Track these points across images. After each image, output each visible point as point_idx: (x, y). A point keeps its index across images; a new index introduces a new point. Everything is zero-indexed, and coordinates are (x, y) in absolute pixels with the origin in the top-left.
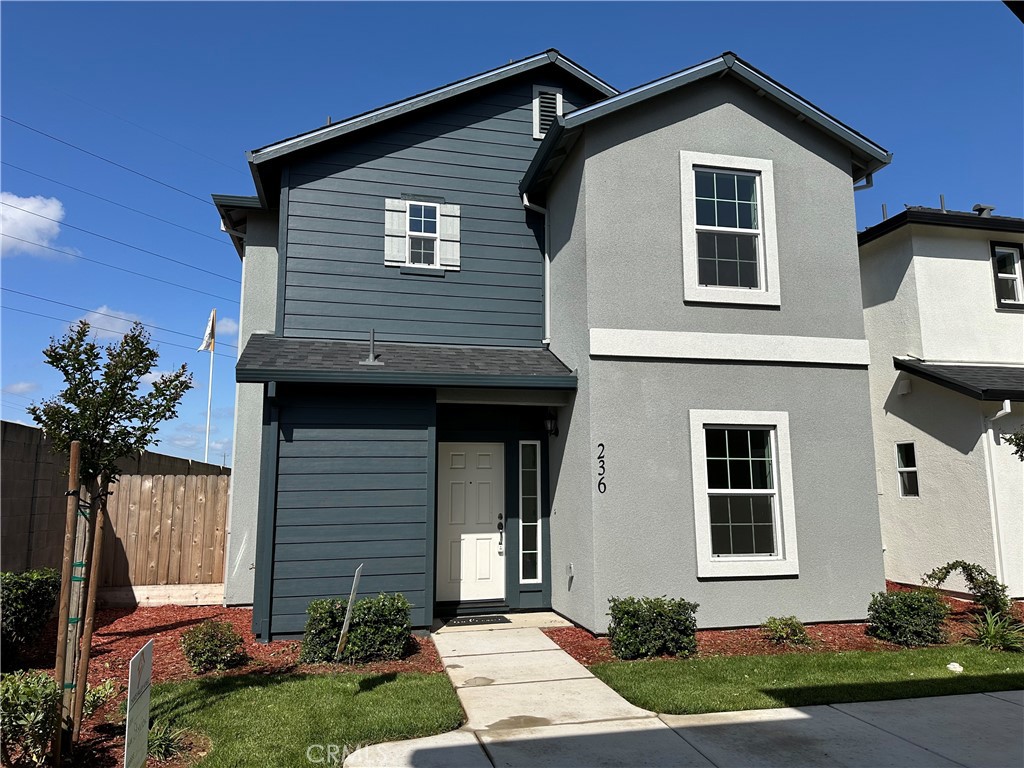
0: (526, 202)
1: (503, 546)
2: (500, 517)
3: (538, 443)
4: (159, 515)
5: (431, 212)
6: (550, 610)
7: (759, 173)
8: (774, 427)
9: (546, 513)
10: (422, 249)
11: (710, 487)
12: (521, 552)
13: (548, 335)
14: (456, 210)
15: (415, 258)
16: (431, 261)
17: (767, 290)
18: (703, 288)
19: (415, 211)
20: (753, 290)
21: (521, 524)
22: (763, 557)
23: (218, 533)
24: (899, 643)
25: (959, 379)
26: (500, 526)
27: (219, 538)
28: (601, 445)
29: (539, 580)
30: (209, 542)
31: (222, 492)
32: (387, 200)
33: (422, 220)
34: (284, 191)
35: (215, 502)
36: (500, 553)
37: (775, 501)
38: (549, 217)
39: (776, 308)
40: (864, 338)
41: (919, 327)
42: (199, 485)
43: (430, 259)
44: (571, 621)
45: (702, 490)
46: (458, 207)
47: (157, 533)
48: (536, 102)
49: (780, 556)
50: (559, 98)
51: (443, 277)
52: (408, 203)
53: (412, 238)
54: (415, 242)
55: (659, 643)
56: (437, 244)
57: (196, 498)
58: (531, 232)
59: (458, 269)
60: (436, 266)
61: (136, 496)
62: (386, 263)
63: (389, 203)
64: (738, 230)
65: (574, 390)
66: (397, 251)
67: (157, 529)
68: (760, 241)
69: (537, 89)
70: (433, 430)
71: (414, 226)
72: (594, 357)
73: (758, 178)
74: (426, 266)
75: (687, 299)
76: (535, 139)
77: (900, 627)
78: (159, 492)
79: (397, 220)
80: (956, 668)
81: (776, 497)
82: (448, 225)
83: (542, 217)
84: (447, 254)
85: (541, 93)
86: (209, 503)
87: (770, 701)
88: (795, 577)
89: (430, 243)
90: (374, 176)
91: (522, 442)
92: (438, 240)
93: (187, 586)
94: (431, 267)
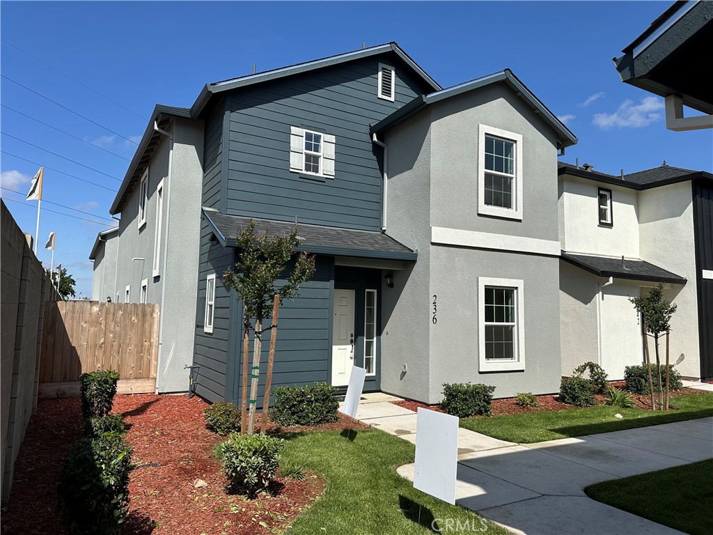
0: (375, 139)
1: (353, 353)
2: (352, 336)
3: (375, 291)
4: (104, 330)
5: (318, 138)
6: (380, 391)
7: (516, 141)
8: (517, 288)
9: (379, 333)
10: (312, 162)
11: (486, 321)
12: (365, 357)
13: (385, 224)
14: (332, 138)
15: (308, 168)
16: (317, 172)
17: (516, 210)
18: (486, 206)
19: (308, 137)
20: (509, 210)
21: (365, 340)
22: (509, 360)
23: (146, 344)
24: (576, 405)
25: (588, 263)
26: (352, 341)
27: (147, 347)
28: (435, 296)
29: (374, 374)
30: (139, 350)
31: (149, 315)
32: (292, 127)
33: (312, 143)
34: (227, 113)
35: (144, 322)
36: (351, 358)
37: (515, 329)
38: (388, 149)
39: (520, 221)
40: (558, 241)
41: (564, 232)
42: (133, 310)
43: (316, 170)
44: (401, 397)
45: (483, 323)
46: (334, 137)
47: (102, 344)
48: (380, 74)
49: (516, 360)
50: (393, 73)
51: (324, 182)
52: (305, 130)
53: (306, 154)
54: (308, 157)
55: (477, 408)
56: (321, 160)
57: (131, 319)
58: (375, 158)
59: (333, 178)
60: (320, 174)
61: (87, 316)
62: (291, 170)
63: (294, 130)
64: (503, 174)
65: (414, 262)
66: (297, 162)
67: (102, 341)
68: (514, 181)
69: (381, 65)
70: (332, 282)
71: (308, 147)
72: (433, 244)
73: (514, 145)
74: (314, 174)
75: (480, 212)
76: (379, 98)
77: (579, 397)
78: (104, 314)
79: (297, 141)
80: (619, 416)
81: (516, 327)
82: (328, 147)
83: (382, 149)
84: (327, 168)
85: (383, 69)
86: (140, 323)
87: (557, 435)
88: (523, 371)
89: (316, 159)
90: (283, 110)
91: (367, 290)
92: (322, 157)
93: (125, 381)
94: (317, 175)
